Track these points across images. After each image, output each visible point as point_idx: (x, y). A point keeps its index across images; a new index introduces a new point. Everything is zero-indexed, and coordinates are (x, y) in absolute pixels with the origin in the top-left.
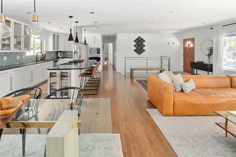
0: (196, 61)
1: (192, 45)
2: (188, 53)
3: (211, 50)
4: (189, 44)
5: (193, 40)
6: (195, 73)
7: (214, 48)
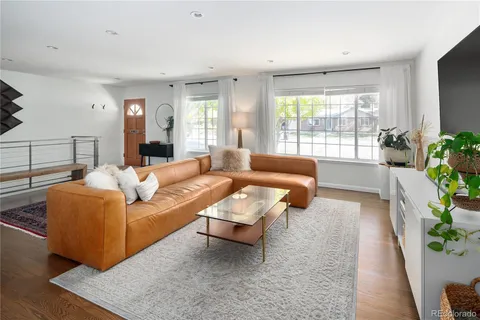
0: (147, 142)
1: (140, 113)
2: (133, 127)
3: (171, 121)
4: (135, 110)
5: (142, 102)
6: (147, 163)
7: (175, 118)
